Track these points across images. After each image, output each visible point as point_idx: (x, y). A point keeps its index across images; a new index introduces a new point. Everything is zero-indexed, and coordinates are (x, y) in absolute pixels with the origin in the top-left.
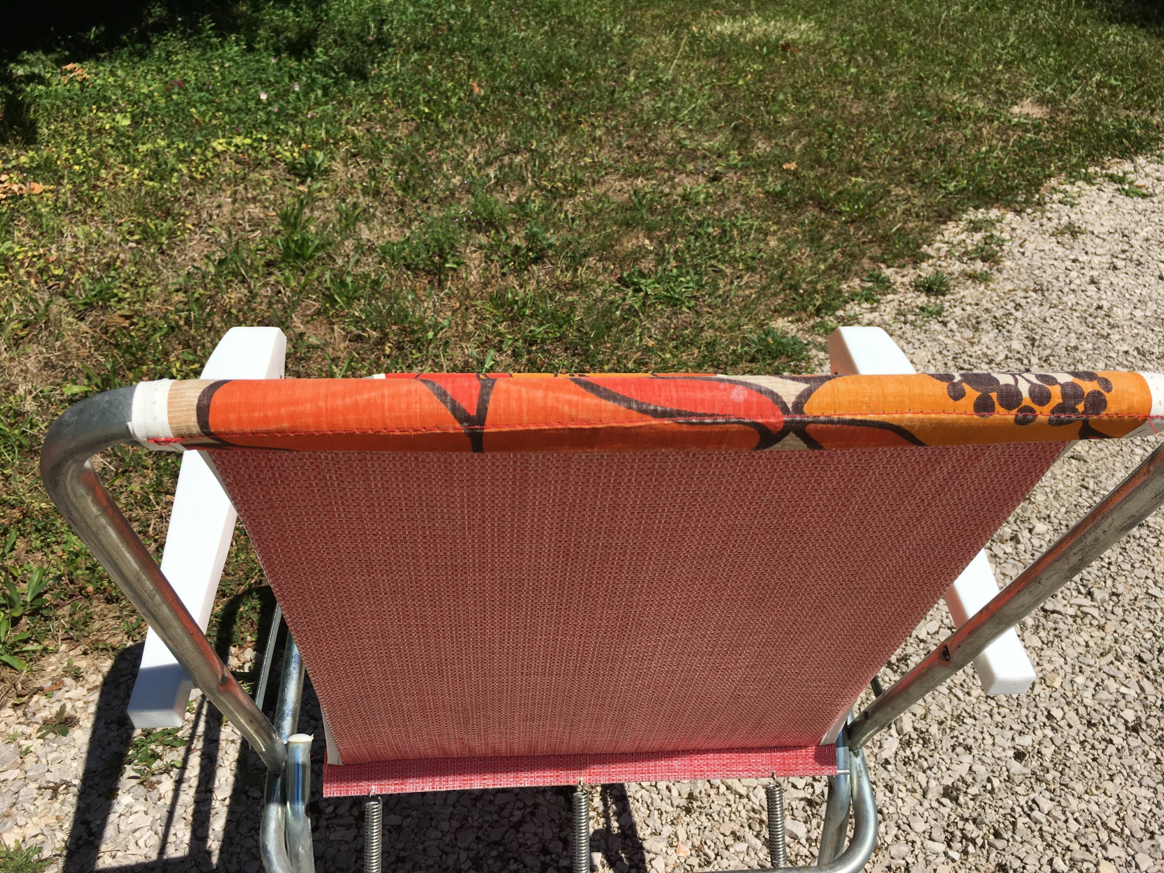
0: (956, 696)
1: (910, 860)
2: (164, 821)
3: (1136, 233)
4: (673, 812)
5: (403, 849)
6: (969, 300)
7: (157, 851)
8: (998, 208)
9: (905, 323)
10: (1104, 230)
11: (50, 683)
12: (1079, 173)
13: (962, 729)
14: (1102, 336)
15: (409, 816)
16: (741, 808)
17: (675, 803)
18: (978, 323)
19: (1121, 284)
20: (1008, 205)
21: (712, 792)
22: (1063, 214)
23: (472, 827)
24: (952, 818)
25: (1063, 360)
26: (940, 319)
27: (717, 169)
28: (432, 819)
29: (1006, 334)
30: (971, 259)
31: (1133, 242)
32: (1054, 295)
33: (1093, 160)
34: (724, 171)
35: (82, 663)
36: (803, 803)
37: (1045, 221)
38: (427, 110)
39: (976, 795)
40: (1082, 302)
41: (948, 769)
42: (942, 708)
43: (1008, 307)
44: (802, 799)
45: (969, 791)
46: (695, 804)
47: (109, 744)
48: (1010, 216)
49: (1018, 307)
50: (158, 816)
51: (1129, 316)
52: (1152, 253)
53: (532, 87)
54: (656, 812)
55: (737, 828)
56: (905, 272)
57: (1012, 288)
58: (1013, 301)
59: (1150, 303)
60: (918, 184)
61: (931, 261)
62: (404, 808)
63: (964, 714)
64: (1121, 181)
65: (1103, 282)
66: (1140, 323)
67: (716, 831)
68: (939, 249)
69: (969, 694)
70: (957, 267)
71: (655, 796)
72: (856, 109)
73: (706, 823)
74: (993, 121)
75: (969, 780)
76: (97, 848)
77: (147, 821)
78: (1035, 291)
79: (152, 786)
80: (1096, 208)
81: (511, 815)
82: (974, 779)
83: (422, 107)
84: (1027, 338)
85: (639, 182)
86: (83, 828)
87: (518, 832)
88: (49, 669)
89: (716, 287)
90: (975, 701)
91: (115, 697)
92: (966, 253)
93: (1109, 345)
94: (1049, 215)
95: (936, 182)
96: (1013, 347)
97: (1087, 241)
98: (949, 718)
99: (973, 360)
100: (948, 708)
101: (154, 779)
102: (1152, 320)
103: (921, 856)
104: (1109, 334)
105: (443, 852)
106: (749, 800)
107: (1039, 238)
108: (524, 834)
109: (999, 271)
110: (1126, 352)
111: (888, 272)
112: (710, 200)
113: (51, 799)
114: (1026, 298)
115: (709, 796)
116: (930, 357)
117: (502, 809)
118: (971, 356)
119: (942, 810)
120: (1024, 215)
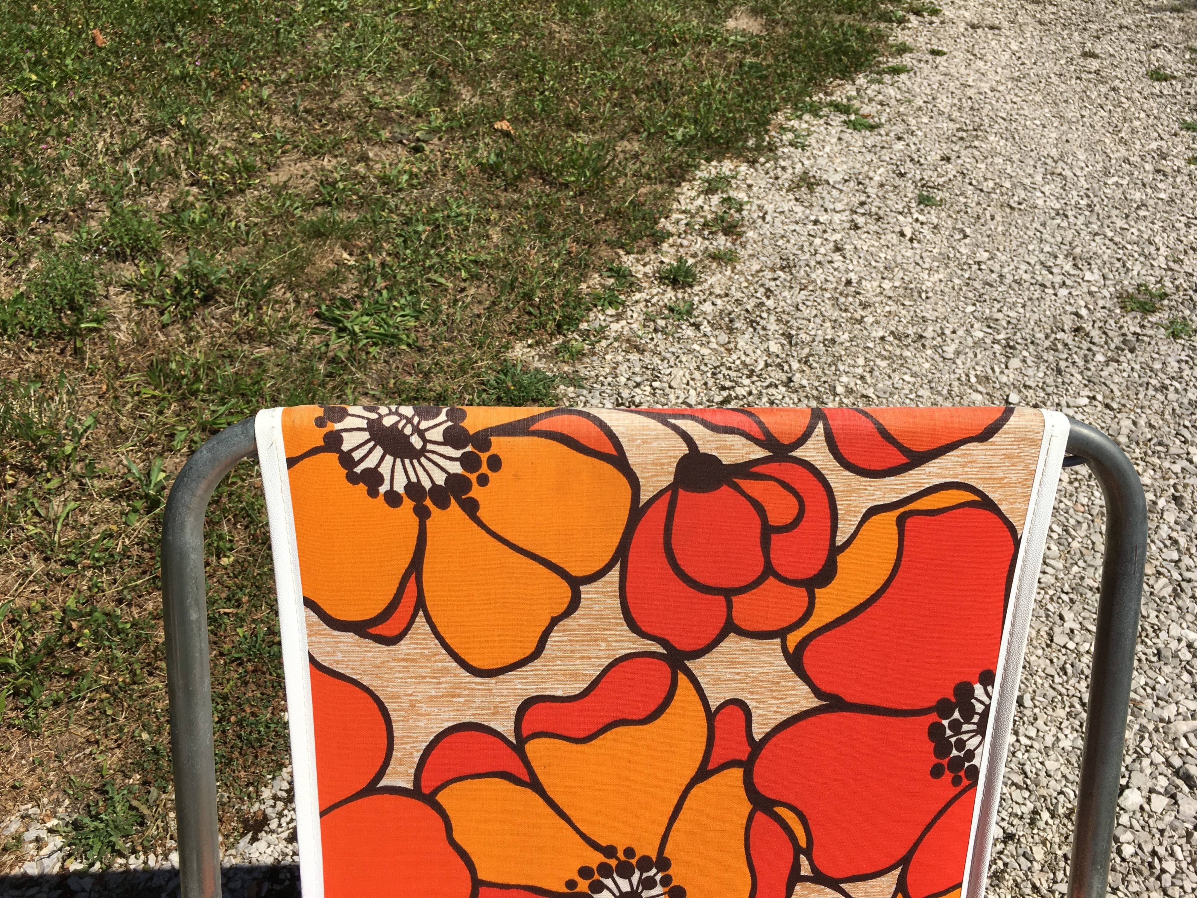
3: (871, 179)
6: (718, 291)
8: (730, 158)
9: (656, 330)
10: (838, 177)
12: (804, 102)
14: (857, 320)
18: (731, 321)
19: (865, 248)
20: (740, 155)
22: (796, 160)
25: (823, 360)
26: (692, 321)
27: (418, 134)
29: (762, 332)
30: (711, 233)
31: (869, 190)
32: (802, 272)
33: (815, 84)
34: (427, 137)
37: (779, 171)
38: (34, 77)
40: (830, 278)
43: (758, 295)
48: (744, 168)
49: (768, 294)
51: (878, 290)
52: (889, 202)
53: (173, 31)
56: (647, 259)
57: (758, 267)
58: (762, 285)
59: (896, 270)
60: (645, 134)
61: (671, 240)
64: (845, 110)
65: (847, 247)
66: (890, 298)
68: (677, 222)
70: (699, 245)
72: (565, 35)
74: (710, 43)
78: (782, 269)
80: (827, 149)
83: (27, 74)
84: (783, 334)
85: (328, 162)
89: (437, 311)
92: (705, 225)
93: (865, 332)
94: (783, 164)
95: (662, 130)
96: (772, 349)
97: (825, 194)
99: (733, 374)
102: (901, 291)
104: (862, 317)
107: (777, 195)
109: (744, 246)
110: (883, 338)
111: (628, 261)
112: (415, 181)
114: (775, 279)
116: (688, 377)
118: (730, 368)
120: (757, 165)
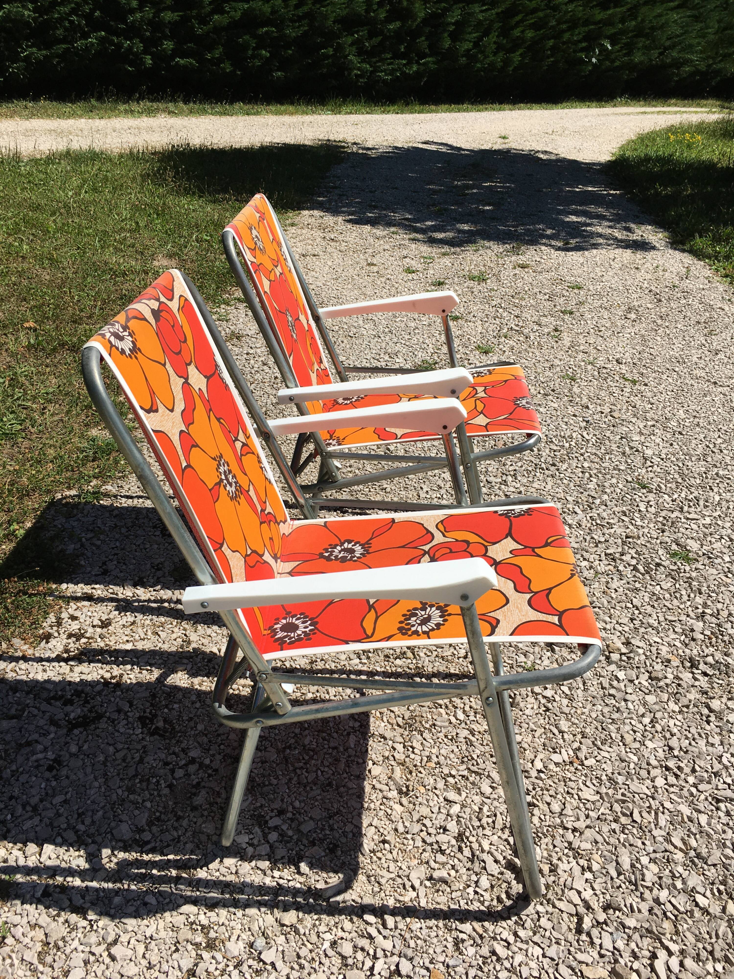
12: (218, 300)
33: (222, 290)
80: (241, 320)
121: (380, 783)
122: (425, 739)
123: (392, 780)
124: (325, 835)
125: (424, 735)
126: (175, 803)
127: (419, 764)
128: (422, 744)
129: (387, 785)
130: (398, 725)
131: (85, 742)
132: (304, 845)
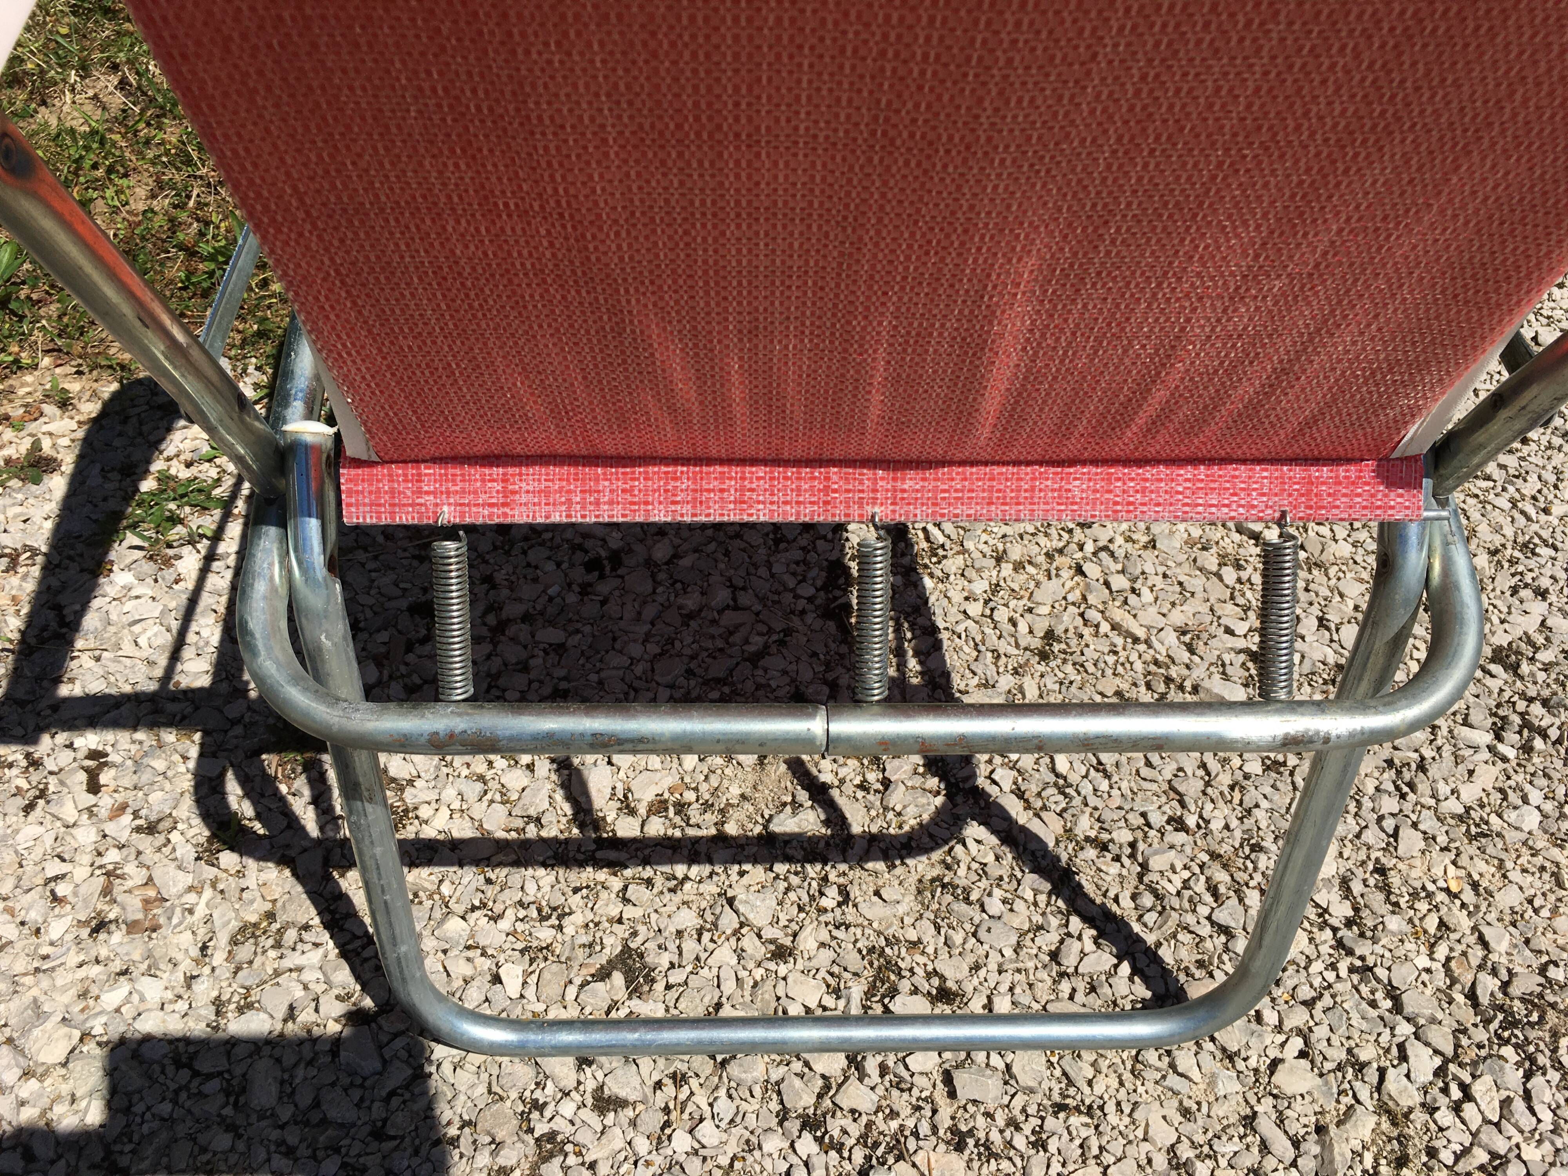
0: (1523, 513)
1: (1428, 753)
2: (182, 611)
4: (1018, 657)
5: (565, 678)
7: (167, 654)
11: (21, 411)
13: (1532, 563)
15: (578, 631)
16: (1134, 657)
17: (1023, 643)
21: (1087, 632)
23: (680, 655)
24: (1507, 695)
28: (614, 639)
35: (74, 387)
36: (1242, 657)
39: (1551, 664)
41: (1502, 622)
42: (1498, 529)
44: (1241, 651)
45: (1538, 656)
46: (1056, 647)
47: (105, 499)
50: (173, 605)
54: (989, 655)
55: (1125, 686)
62: (570, 620)
63: (1536, 540)
67: (1088, 688)
69: (1546, 511)
71: (988, 631)
73: (1073, 675)
75: (1540, 640)
76: (71, 643)
77: (156, 610)
79: (168, 562)
81: (747, 642)
82: (1547, 639)
86: (51, 614)
87: (755, 667)
88: (21, 392)
90: (1556, 522)
91: (120, 435)
98: (1509, 545)
100: (1509, 531)
101: (170, 552)
103: (1447, 750)
105: (630, 686)
106: (1150, 647)
108: (766, 670)
113: (7, 571)
115: (1081, 636)
117: (731, 633)
119: (1488, 681)
121: (1281, 1122)
122: (1527, 1096)
123: (1321, 1143)
124: (1009, 1144)
125: (1537, 1081)
126: (743, 796)
127: (1447, 1157)
128: (1506, 1103)
129: (1296, 1143)
130: (1472, 996)
131: (696, 551)
132: (935, 1129)
